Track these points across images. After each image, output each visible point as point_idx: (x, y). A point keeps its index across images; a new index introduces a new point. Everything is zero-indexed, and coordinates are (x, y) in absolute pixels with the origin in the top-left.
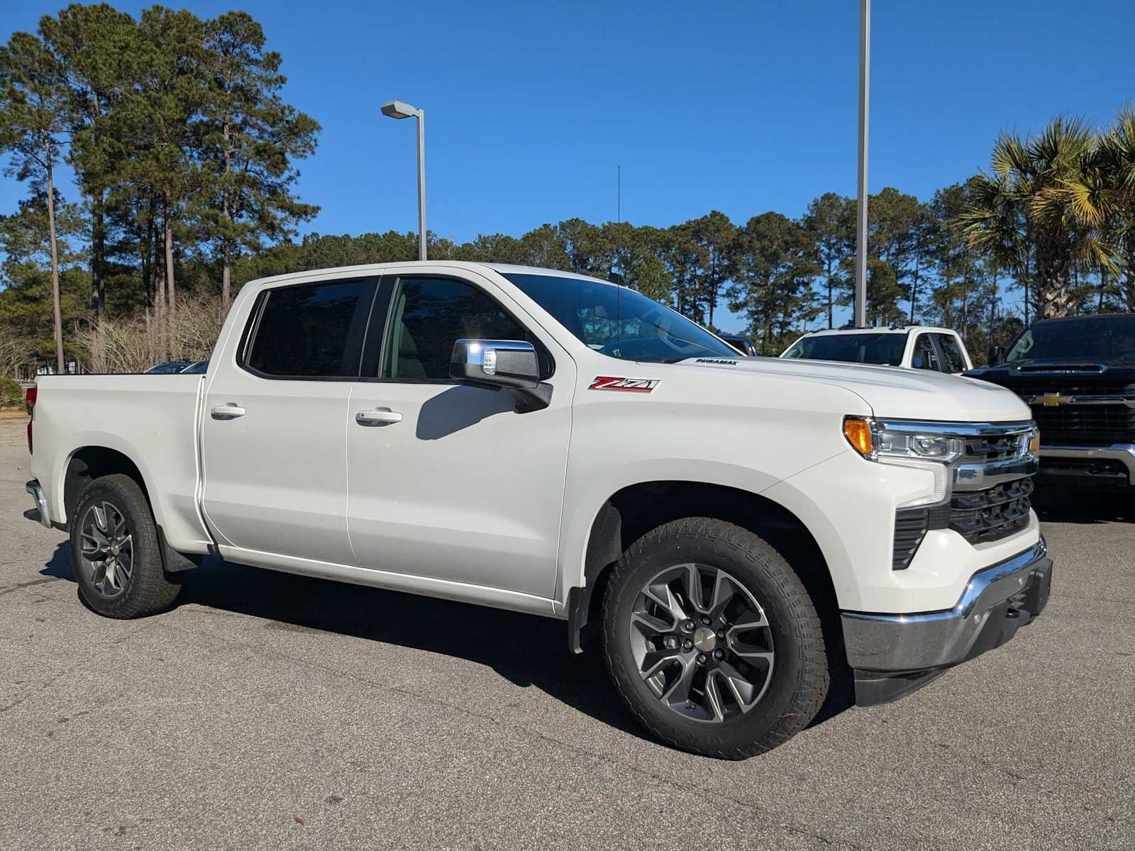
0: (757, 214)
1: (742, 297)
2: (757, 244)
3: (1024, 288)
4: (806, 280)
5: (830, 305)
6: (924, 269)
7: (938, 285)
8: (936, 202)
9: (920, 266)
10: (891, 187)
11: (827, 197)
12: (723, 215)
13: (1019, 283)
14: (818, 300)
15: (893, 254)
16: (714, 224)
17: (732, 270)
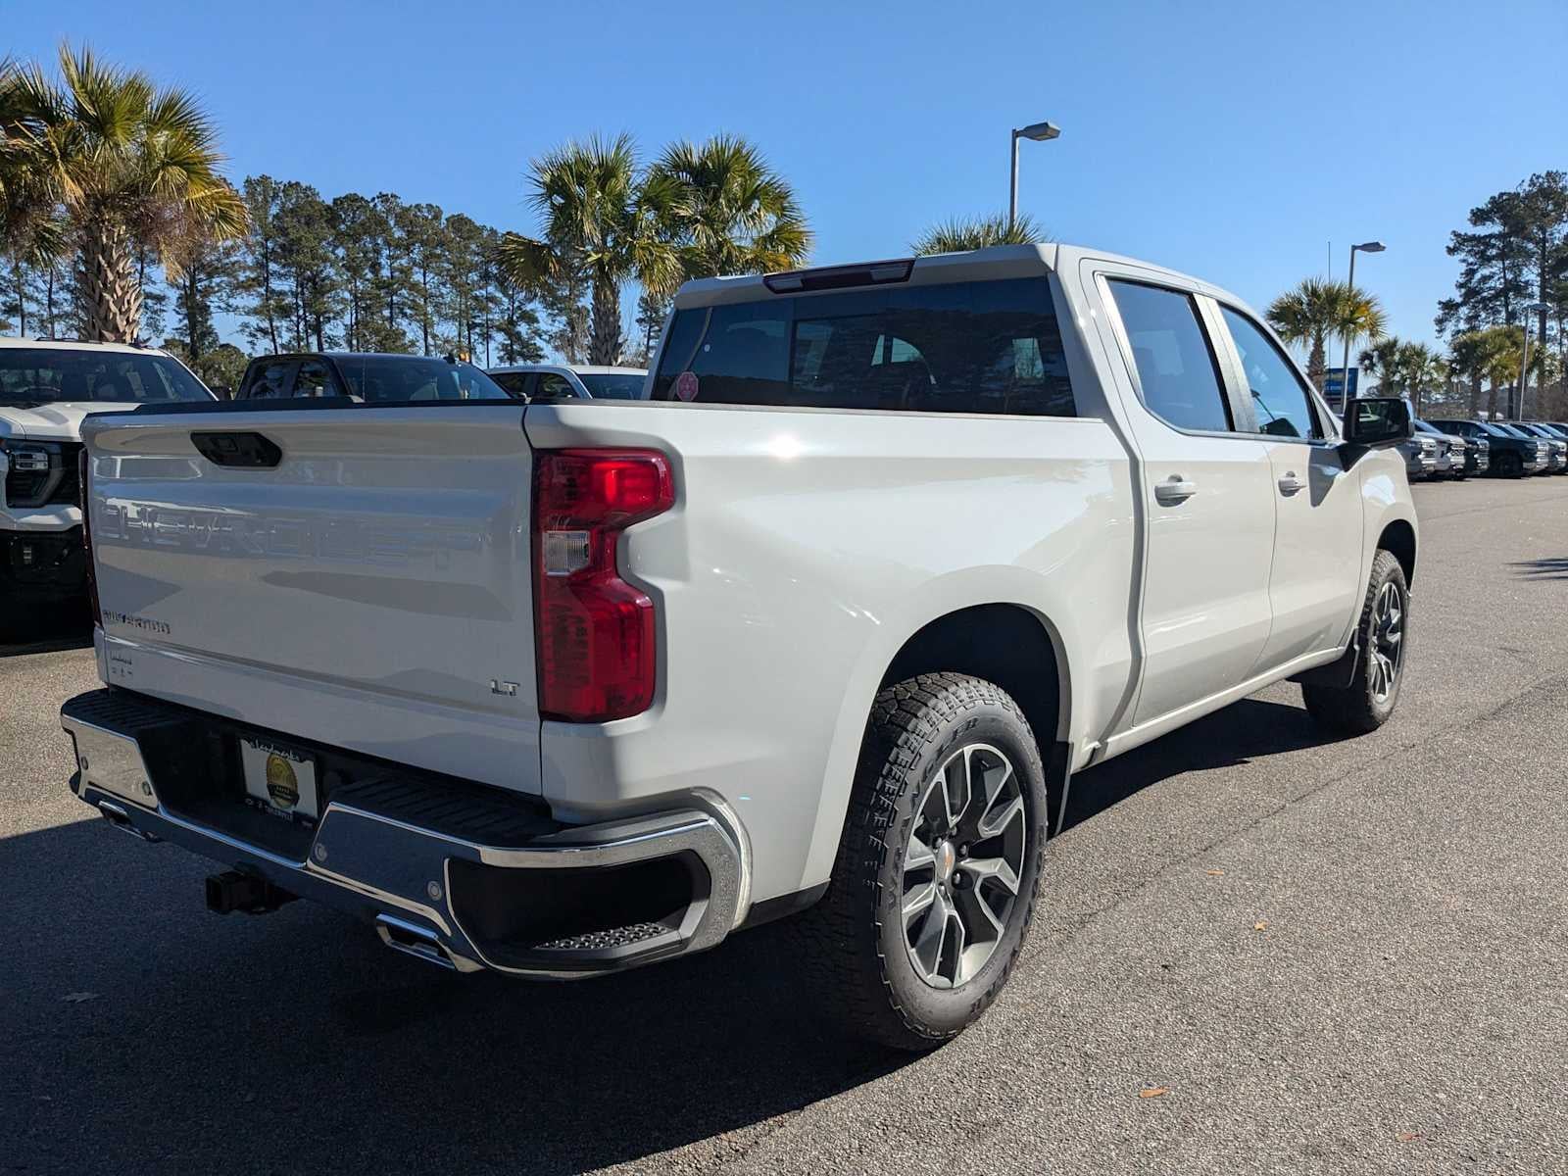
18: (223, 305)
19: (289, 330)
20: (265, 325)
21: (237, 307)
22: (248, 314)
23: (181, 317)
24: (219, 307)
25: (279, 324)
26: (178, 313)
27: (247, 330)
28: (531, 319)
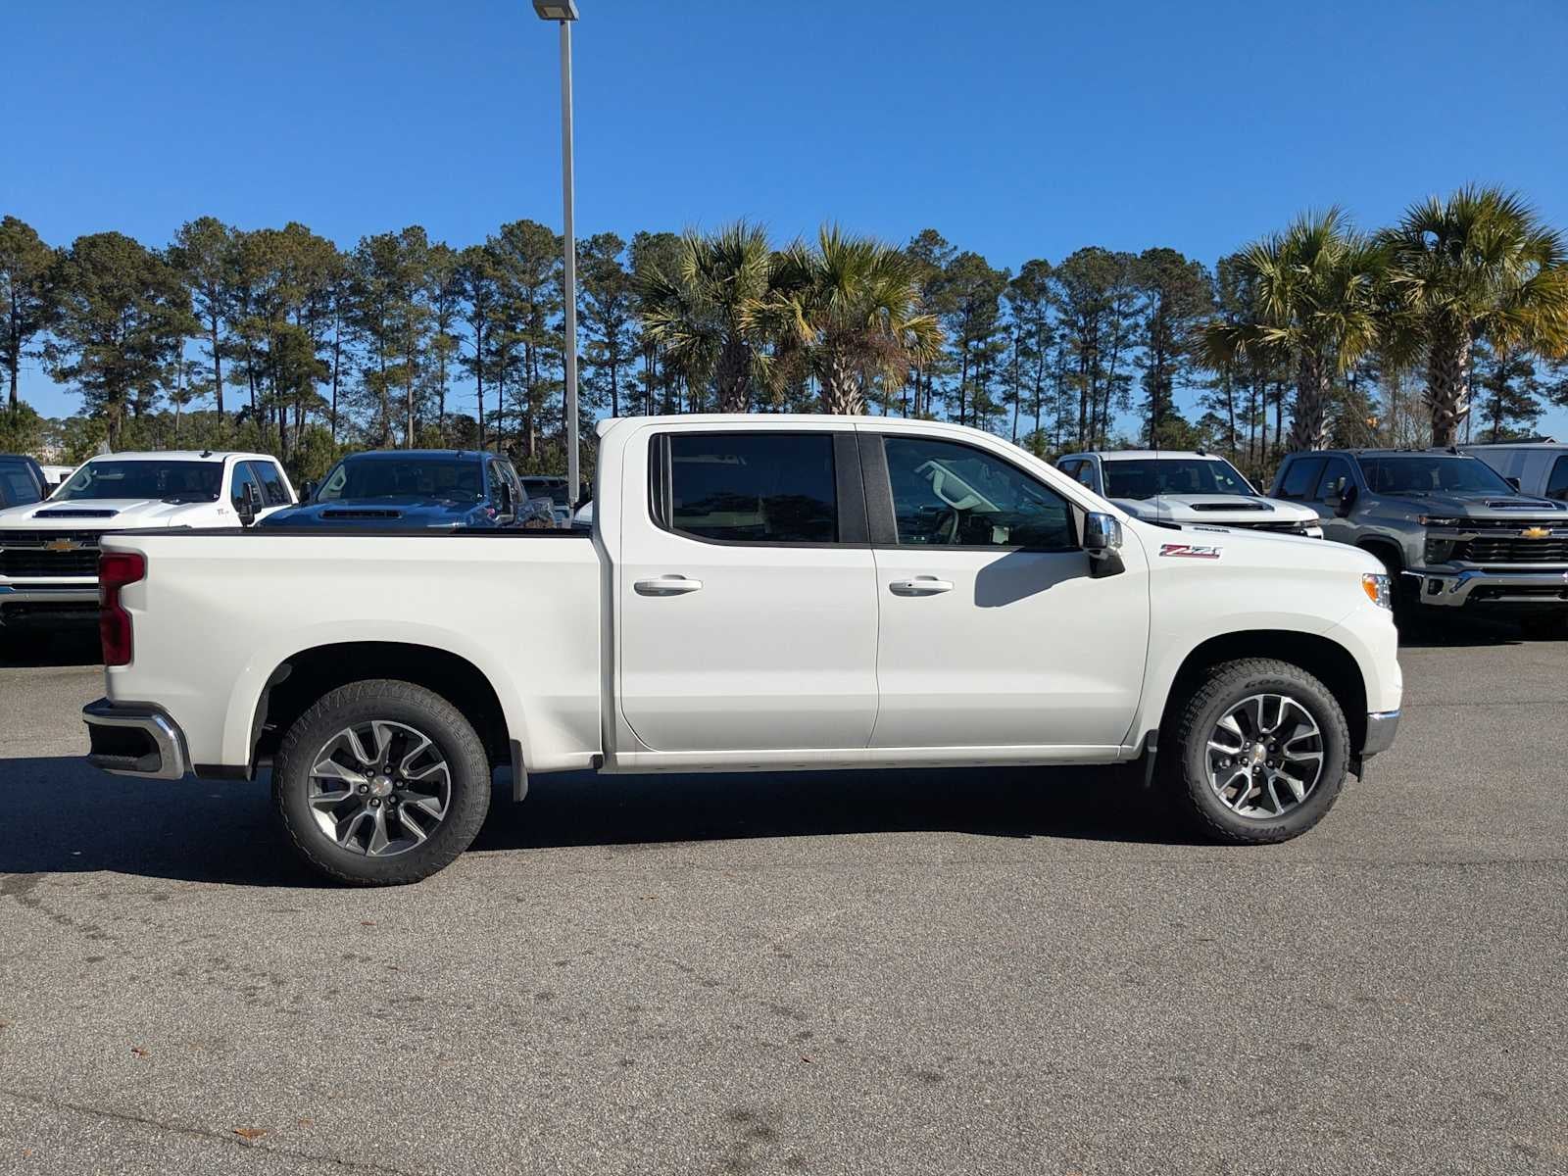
0: (89, 233)
1: (73, 360)
2: (94, 281)
3: (476, 379)
4: (171, 341)
5: (218, 383)
6: (348, 342)
7: (366, 364)
8: (361, 252)
9: (341, 338)
10: (299, 223)
11: (204, 223)
12: (26, 225)
13: (471, 371)
14: (200, 373)
15: (305, 317)
16: (11, 238)
17: (48, 316)
18: (1183, 381)
19: (1246, 400)
20: (1223, 397)
21: (1195, 382)
22: (1205, 387)
23: (1148, 394)
24: (1179, 383)
25: (1236, 395)
26: (1145, 390)
27: (1207, 402)
28: (1526, 370)
